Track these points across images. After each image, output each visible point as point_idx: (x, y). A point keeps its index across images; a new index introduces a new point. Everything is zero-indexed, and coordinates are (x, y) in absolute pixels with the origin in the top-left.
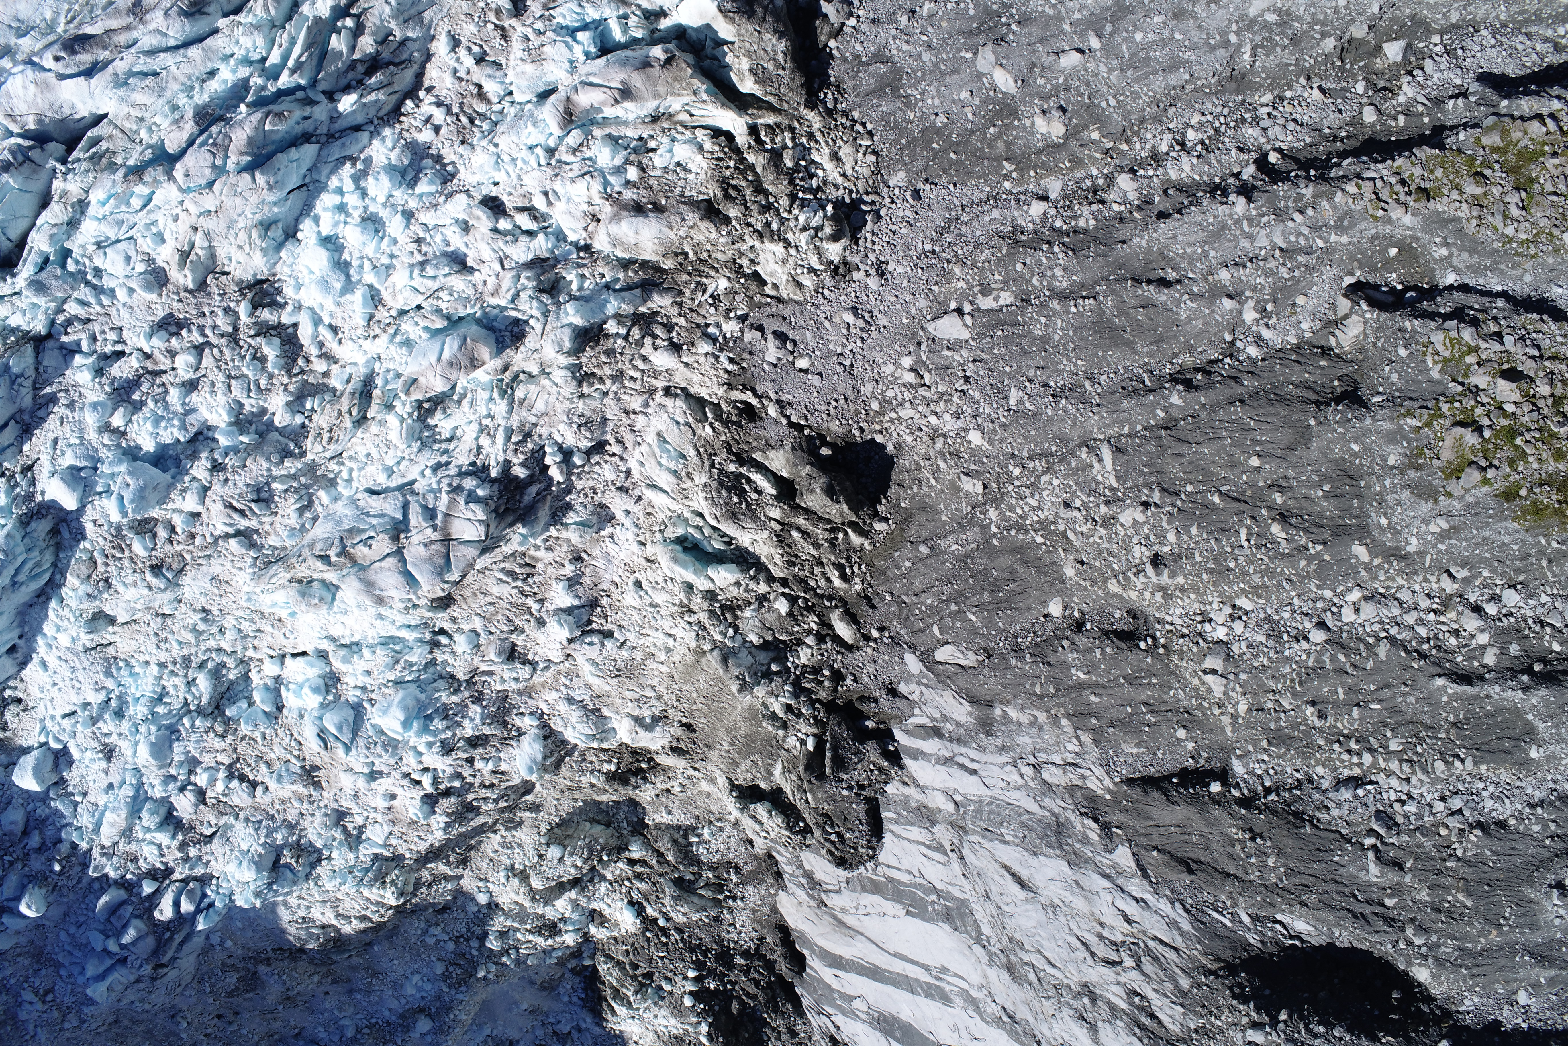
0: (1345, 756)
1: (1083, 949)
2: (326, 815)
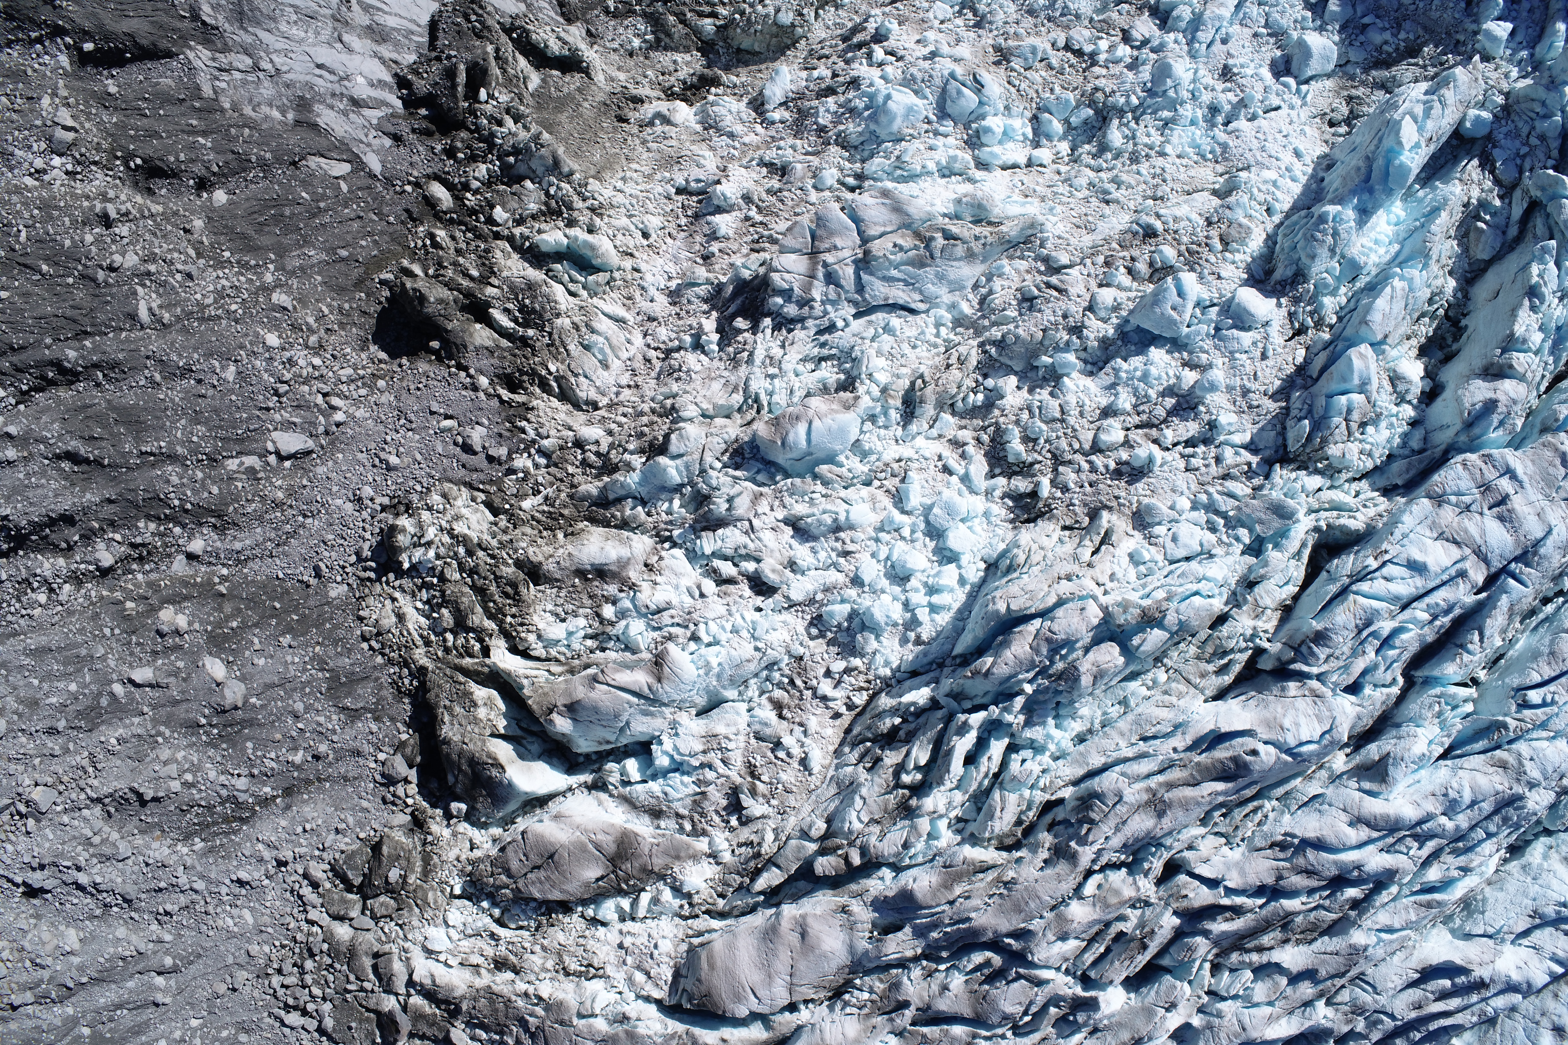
2: (990, 23)
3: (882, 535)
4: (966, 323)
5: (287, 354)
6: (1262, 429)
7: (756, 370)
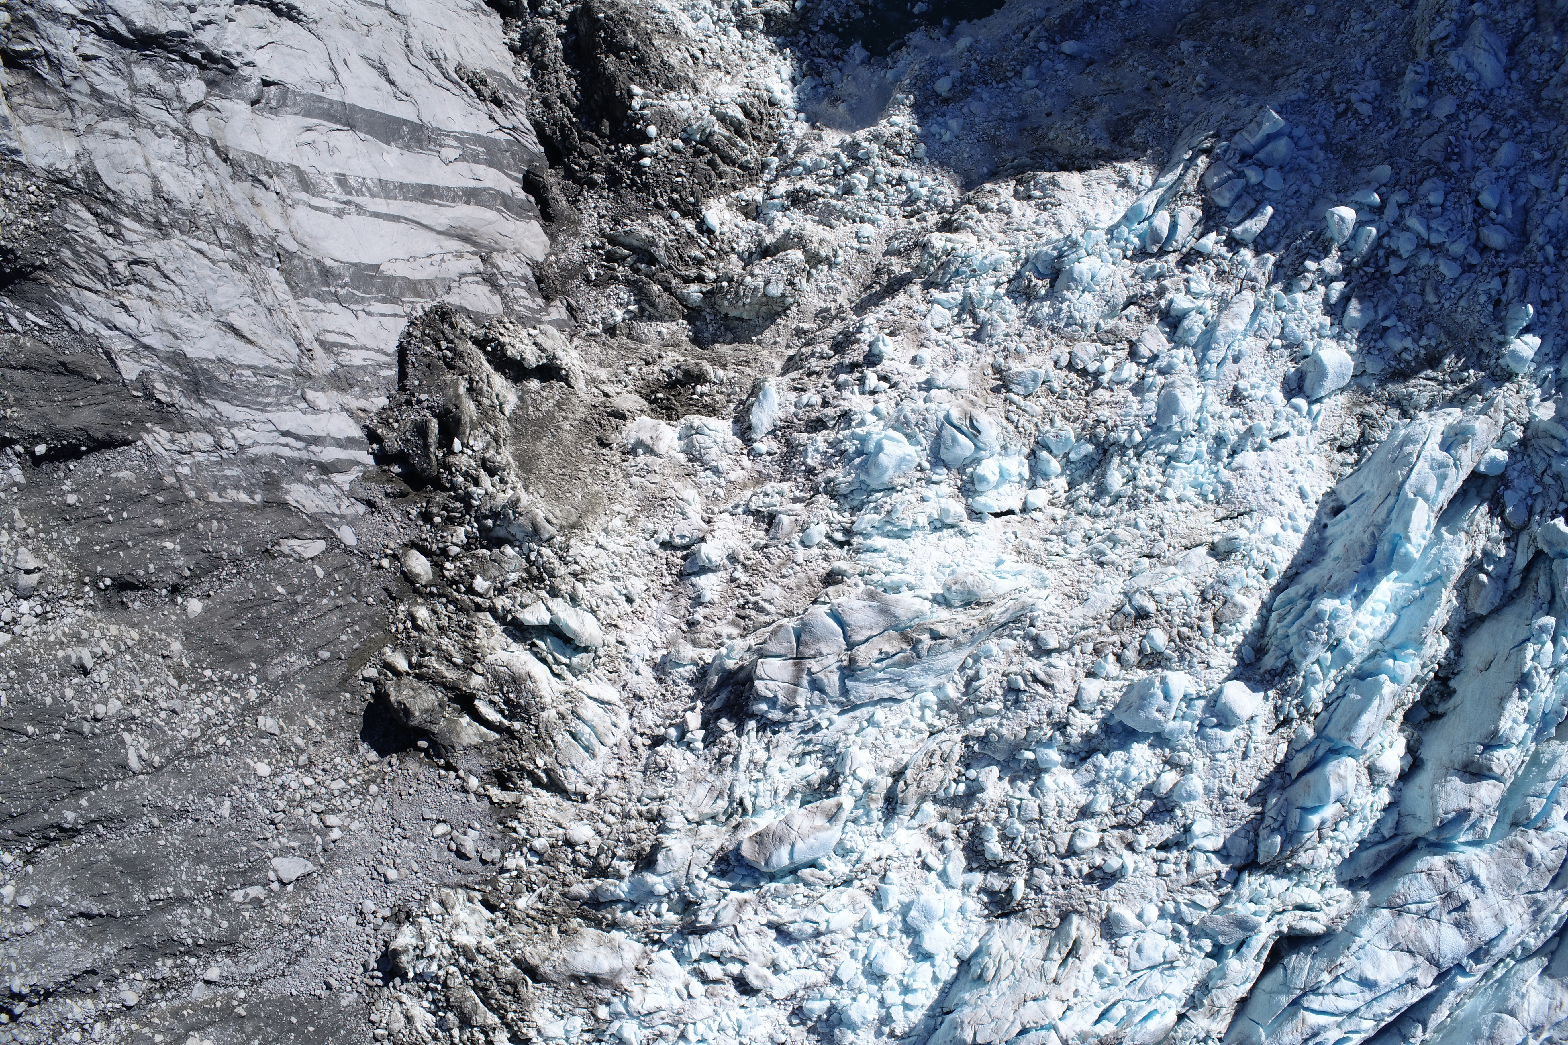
1: (168, 273)
2: (991, 336)
3: (863, 936)
4: (952, 706)
5: (279, 781)
6: (1235, 834)
7: (741, 776)
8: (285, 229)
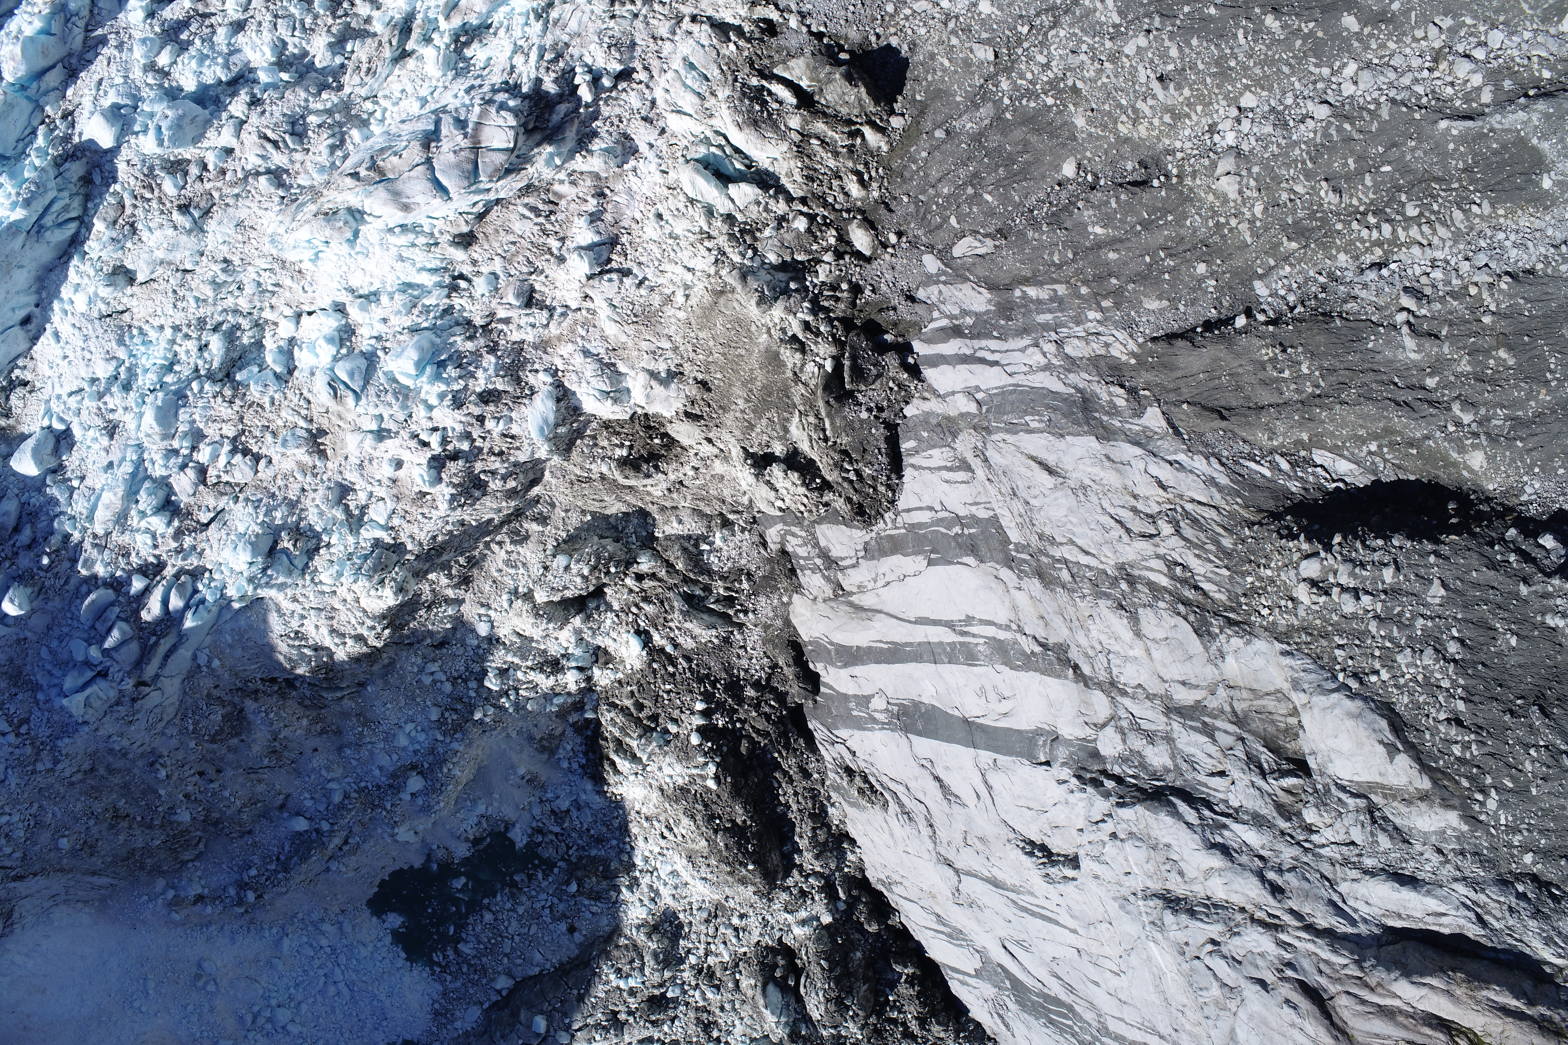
0: (1365, 233)
1: (1118, 526)
2: (329, 488)
4: (357, 122)
8: (1012, 591)
